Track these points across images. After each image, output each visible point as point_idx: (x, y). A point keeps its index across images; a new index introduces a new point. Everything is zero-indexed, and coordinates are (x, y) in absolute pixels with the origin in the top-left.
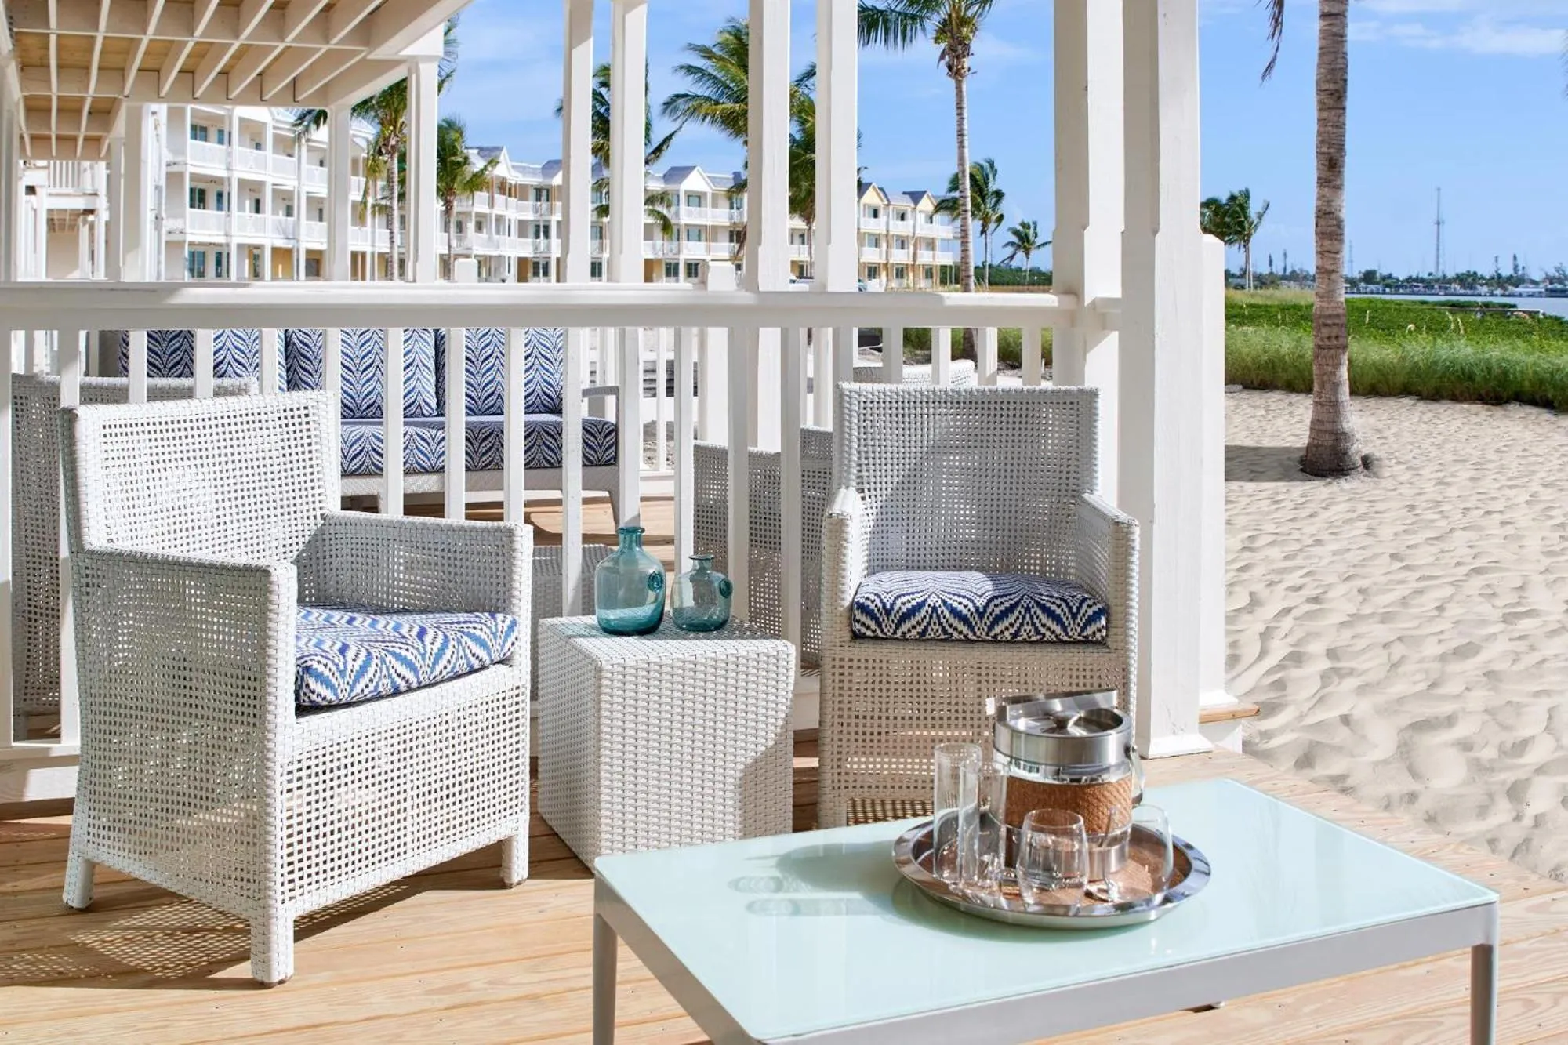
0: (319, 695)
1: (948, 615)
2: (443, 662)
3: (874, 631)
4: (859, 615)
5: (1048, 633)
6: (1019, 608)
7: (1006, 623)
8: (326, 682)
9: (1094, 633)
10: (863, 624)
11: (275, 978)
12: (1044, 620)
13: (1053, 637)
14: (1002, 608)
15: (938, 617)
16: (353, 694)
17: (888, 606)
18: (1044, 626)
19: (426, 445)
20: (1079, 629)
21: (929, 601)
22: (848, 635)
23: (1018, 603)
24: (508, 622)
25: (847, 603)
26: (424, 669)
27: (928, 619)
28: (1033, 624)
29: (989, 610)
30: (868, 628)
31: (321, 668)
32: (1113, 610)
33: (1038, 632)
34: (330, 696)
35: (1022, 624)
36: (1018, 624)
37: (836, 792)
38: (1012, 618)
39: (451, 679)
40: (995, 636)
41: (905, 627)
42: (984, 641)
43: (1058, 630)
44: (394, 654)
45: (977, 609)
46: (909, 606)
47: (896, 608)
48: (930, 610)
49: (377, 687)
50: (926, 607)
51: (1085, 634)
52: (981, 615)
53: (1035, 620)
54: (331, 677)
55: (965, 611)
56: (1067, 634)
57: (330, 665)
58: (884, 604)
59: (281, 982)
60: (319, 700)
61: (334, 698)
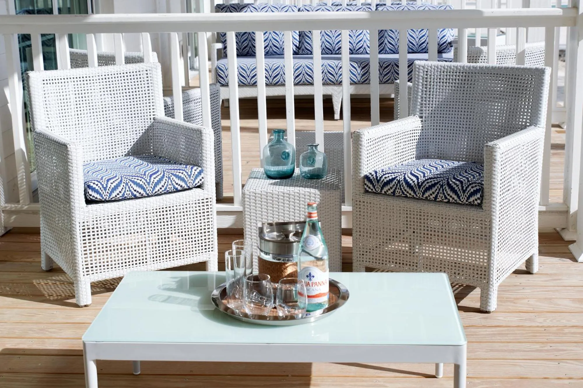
0: (93, 197)
1: (404, 185)
2: (160, 186)
3: (372, 190)
4: (366, 182)
5: (451, 199)
6: (438, 185)
7: (431, 192)
8: (97, 192)
9: (473, 201)
10: (367, 186)
11: (82, 304)
12: (449, 192)
13: (453, 201)
14: (430, 184)
15: (400, 186)
16: (111, 197)
17: (379, 178)
18: (449, 195)
19: (355, 70)
20: (466, 198)
21: (398, 178)
22: (363, 191)
23: (438, 183)
24: (198, 171)
25: (362, 175)
26: (148, 188)
27: (395, 186)
28: (444, 194)
29: (424, 185)
30: (369, 188)
31: (94, 186)
32: (485, 190)
33: (446, 198)
34: (99, 197)
35: (438, 193)
36: (436, 193)
37: (359, 263)
38: (434, 190)
39: (165, 193)
40: (426, 197)
41: (385, 189)
42: (422, 199)
43: (456, 197)
44: (133, 182)
45: (418, 183)
46: (388, 179)
47: (382, 179)
48: (397, 182)
49: (124, 194)
50: (395, 181)
51: (469, 201)
52: (420, 187)
53: (445, 192)
54: (99, 190)
55: (413, 184)
56: (460, 200)
57: (99, 184)
58: (377, 177)
59: (86, 306)
60: (94, 198)
61: (101, 198)
